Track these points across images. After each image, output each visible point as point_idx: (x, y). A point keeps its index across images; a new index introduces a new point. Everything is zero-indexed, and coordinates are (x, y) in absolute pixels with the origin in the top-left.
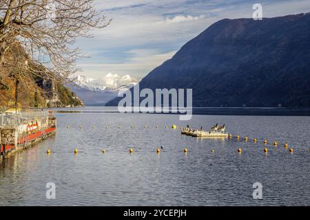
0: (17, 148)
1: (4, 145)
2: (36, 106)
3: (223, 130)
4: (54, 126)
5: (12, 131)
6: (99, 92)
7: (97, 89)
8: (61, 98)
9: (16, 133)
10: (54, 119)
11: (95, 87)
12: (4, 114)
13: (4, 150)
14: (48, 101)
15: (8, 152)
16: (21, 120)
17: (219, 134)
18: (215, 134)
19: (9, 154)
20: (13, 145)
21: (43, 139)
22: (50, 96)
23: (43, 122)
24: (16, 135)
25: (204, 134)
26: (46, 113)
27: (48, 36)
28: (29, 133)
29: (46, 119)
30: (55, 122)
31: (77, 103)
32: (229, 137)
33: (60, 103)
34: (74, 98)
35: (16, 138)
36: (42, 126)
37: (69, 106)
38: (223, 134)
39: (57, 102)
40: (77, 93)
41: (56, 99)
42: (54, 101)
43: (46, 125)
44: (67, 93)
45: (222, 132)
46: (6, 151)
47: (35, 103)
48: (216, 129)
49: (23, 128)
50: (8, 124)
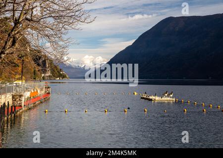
0: (23, 108)
1: (15, 106)
2: (35, 79)
3: (171, 96)
4: (49, 93)
5: (21, 96)
6: (79, 69)
7: (78, 66)
8: (52, 73)
9: (23, 98)
10: (49, 88)
11: (77, 65)
12: (15, 85)
13: (15, 110)
14: (43, 75)
15: (17, 111)
16: (26, 88)
17: (169, 99)
18: (166, 99)
19: (18, 113)
20: (21, 106)
21: (41, 102)
22: (45, 71)
23: (41, 90)
24: (23, 99)
25: (157, 98)
26: (43, 83)
27: (49, 29)
28: (32, 97)
29: (43, 88)
30: (50, 90)
31: (64, 77)
32: (176, 100)
33: (51, 77)
34: (62, 73)
35: (23, 102)
36: (41, 93)
37: (58, 79)
38: (172, 99)
39: (50, 76)
40: (64, 70)
41: (49, 74)
42: (47, 75)
43: (43, 92)
44: (57, 69)
45: (171, 97)
46: (16, 111)
47: (34, 77)
48: (166, 95)
49: (27, 94)
50: (17, 91)
